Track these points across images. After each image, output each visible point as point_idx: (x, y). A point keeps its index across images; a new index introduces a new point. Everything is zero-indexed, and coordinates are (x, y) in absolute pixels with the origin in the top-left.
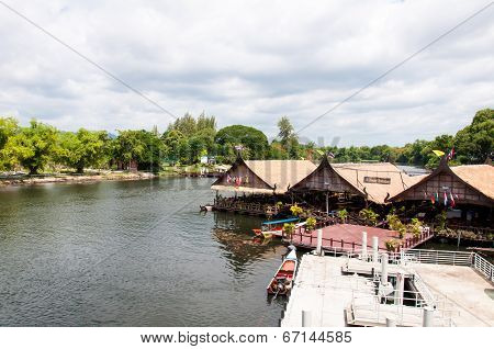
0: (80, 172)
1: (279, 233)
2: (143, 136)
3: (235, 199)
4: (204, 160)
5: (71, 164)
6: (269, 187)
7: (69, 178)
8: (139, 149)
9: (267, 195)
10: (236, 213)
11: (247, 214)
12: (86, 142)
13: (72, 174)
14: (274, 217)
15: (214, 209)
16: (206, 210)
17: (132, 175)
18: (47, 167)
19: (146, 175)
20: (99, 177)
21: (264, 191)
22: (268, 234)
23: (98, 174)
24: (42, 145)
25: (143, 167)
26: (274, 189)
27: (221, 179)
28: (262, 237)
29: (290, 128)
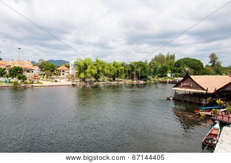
0: (114, 80)
1: (209, 113)
2: (140, 64)
3: (185, 95)
4: (169, 75)
6: (204, 90)
8: (139, 70)
9: (202, 94)
10: (185, 102)
11: (191, 103)
12: (117, 67)
13: (111, 81)
14: (206, 105)
15: (174, 99)
16: (170, 99)
17: (135, 82)
18: (102, 78)
19: (142, 82)
20: (122, 82)
21: (200, 91)
22: (203, 113)
24: (100, 68)
25: (142, 78)
26: (207, 90)
27: (177, 84)
28: (200, 115)
29: (216, 58)
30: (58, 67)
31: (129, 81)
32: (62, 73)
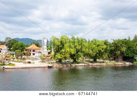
0: (95, 61)
2: (125, 42)
5: (91, 57)
7: (90, 64)
8: (124, 49)
12: (98, 46)
13: (91, 62)
17: (120, 63)
19: (128, 64)
20: (104, 64)
23: (103, 62)
24: (79, 47)
25: (125, 59)
30: (28, 46)
31: (112, 63)
32: (32, 53)
